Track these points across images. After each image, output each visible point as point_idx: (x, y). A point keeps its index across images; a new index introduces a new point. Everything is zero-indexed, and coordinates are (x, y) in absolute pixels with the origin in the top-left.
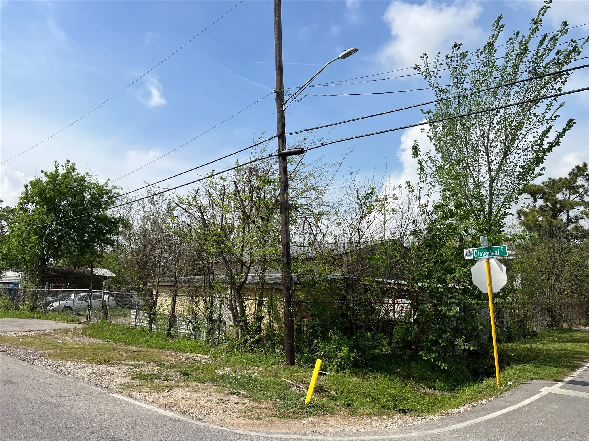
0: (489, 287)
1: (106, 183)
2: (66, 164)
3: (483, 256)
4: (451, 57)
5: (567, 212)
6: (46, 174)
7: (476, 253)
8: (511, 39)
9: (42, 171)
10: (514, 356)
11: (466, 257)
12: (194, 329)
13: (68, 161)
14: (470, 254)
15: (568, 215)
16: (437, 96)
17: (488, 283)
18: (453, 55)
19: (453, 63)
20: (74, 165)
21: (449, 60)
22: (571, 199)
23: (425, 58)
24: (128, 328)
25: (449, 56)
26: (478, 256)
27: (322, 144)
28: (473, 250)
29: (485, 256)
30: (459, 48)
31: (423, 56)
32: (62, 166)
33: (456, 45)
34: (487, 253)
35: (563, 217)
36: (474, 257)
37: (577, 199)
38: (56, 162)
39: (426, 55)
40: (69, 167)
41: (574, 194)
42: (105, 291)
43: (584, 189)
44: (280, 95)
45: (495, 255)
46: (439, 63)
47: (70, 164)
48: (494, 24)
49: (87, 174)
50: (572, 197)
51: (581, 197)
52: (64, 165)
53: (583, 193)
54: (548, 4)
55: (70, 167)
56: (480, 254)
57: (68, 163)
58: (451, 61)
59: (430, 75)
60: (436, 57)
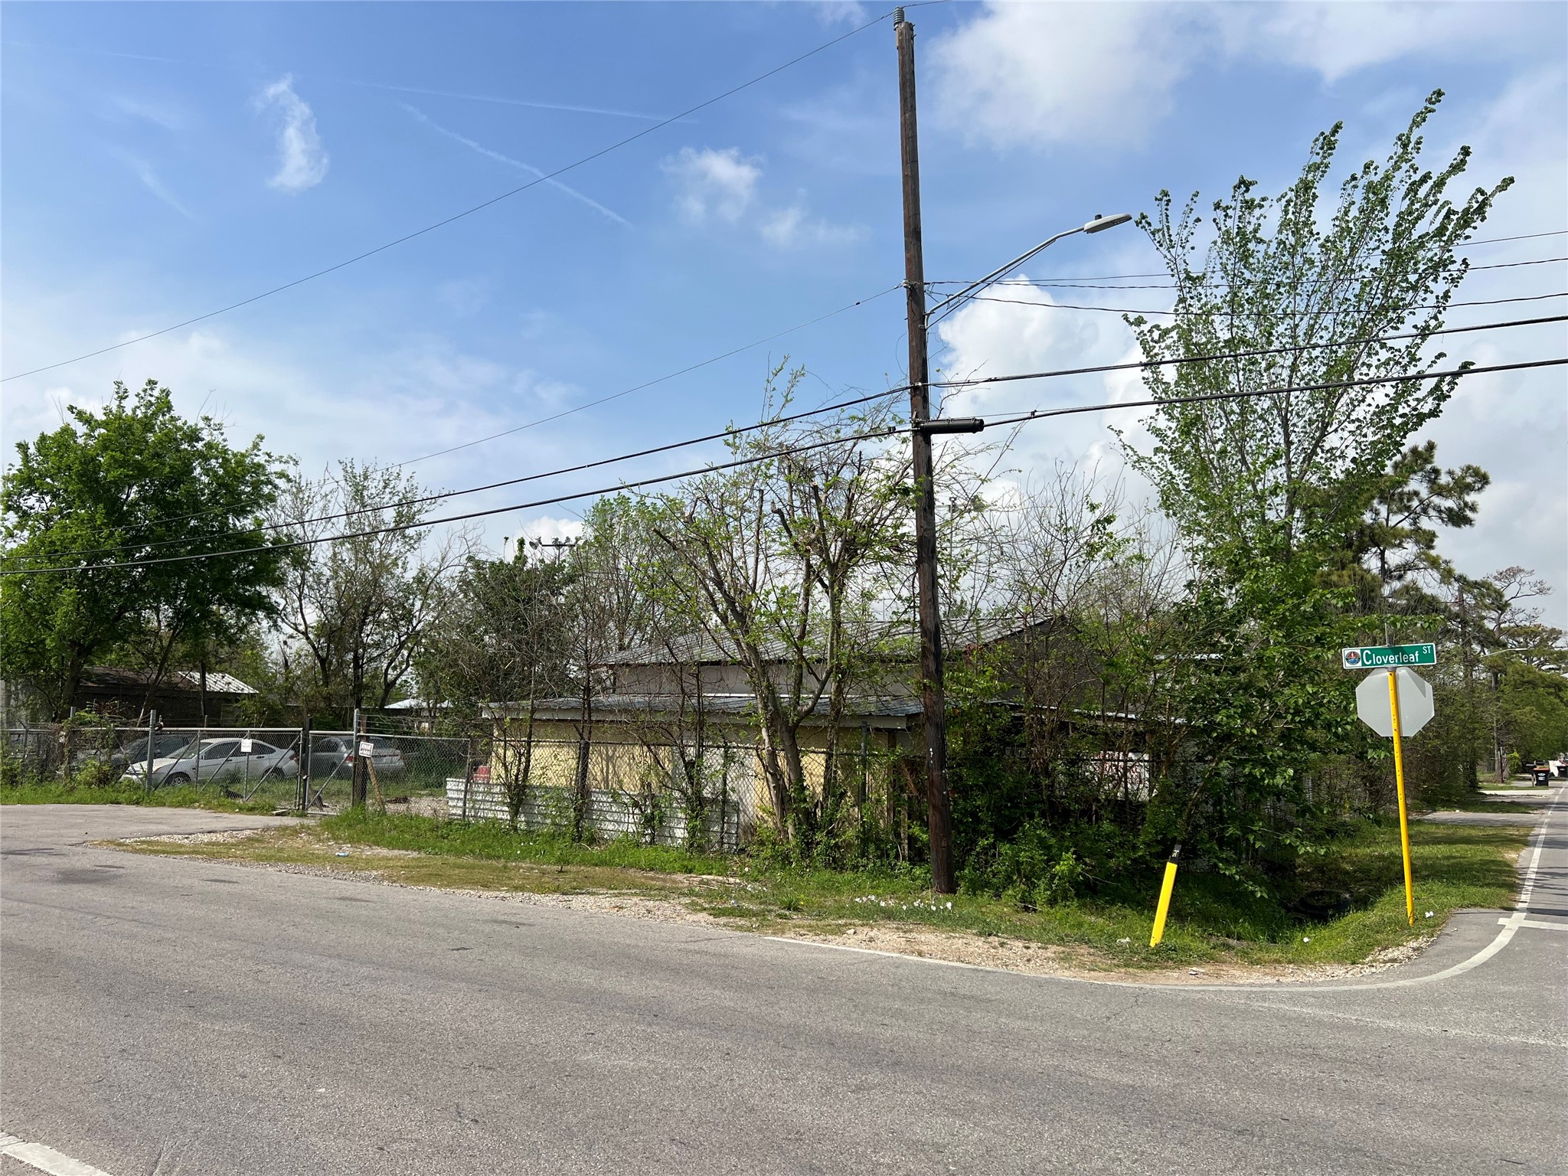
0: (1394, 725)
1: (256, 446)
2: (145, 391)
3: (1383, 663)
4: (1227, 208)
5: (1382, 553)
6: (81, 416)
7: (1369, 657)
8: (1354, 178)
9: (71, 408)
10: (1355, 871)
11: (1347, 666)
12: (649, 821)
13: (152, 383)
14: (1357, 658)
15: (1382, 559)
16: (1181, 290)
17: (1393, 717)
18: (1233, 204)
19: (1229, 222)
20: (168, 395)
21: (1220, 214)
22: (1392, 523)
23: (1164, 203)
24: (450, 823)
25: (1223, 205)
26: (1372, 664)
27: (1033, 413)
28: (1362, 651)
29: (1388, 662)
30: (1247, 190)
31: (1159, 197)
32: (137, 395)
33: (1242, 182)
34: (1392, 658)
35: (1371, 562)
36: (1363, 664)
37: (1406, 525)
38: (118, 384)
39: (1166, 195)
40: (153, 400)
41: (1400, 511)
42: (362, 734)
43: (1421, 502)
44: (915, 294)
45: (1409, 662)
46: (1193, 217)
47: (156, 393)
48: (1317, 140)
49: (207, 419)
50: (1394, 520)
51: (1414, 519)
52: (143, 394)
53: (1418, 510)
54: (1434, 103)
55: (157, 398)
56: (1377, 659)
57: (152, 389)
58: (1226, 215)
59: (1171, 241)
60: (1190, 202)
